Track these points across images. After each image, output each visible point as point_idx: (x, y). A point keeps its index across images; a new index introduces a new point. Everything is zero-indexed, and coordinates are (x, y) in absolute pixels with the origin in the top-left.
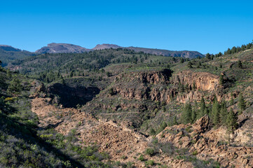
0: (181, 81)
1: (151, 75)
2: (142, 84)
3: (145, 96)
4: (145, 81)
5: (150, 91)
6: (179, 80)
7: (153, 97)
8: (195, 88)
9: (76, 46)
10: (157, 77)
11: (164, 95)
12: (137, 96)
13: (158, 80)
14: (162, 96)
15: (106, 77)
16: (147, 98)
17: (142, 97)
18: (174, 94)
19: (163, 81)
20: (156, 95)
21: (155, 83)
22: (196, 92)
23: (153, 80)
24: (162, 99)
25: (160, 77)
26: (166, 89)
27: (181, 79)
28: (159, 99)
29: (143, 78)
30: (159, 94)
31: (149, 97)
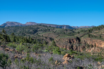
0: (86, 43)
1: (72, 40)
2: (69, 44)
3: (71, 49)
4: (70, 42)
5: (73, 46)
6: (85, 42)
7: (74, 49)
8: (95, 46)
9: (18, 23)
10: (75, 41)
11: (79, 48)
12: (68, 48)
13: (76, 42)
14: (78, 48)
15: (45, 39)
16: (72, 49)
17: (70, 49)
18: (84, 48)
19: (78, 42)
20: (76, 48)
21: (74, 43)
22: (96, 48)
23: (73, 42)
24: (78, 50)
25: (76, 41)
26: (80, 46)
27: (86, 42)
28: (77, 50)
29: (69, 41)
30: (77, 48)
31: (73, 49)
